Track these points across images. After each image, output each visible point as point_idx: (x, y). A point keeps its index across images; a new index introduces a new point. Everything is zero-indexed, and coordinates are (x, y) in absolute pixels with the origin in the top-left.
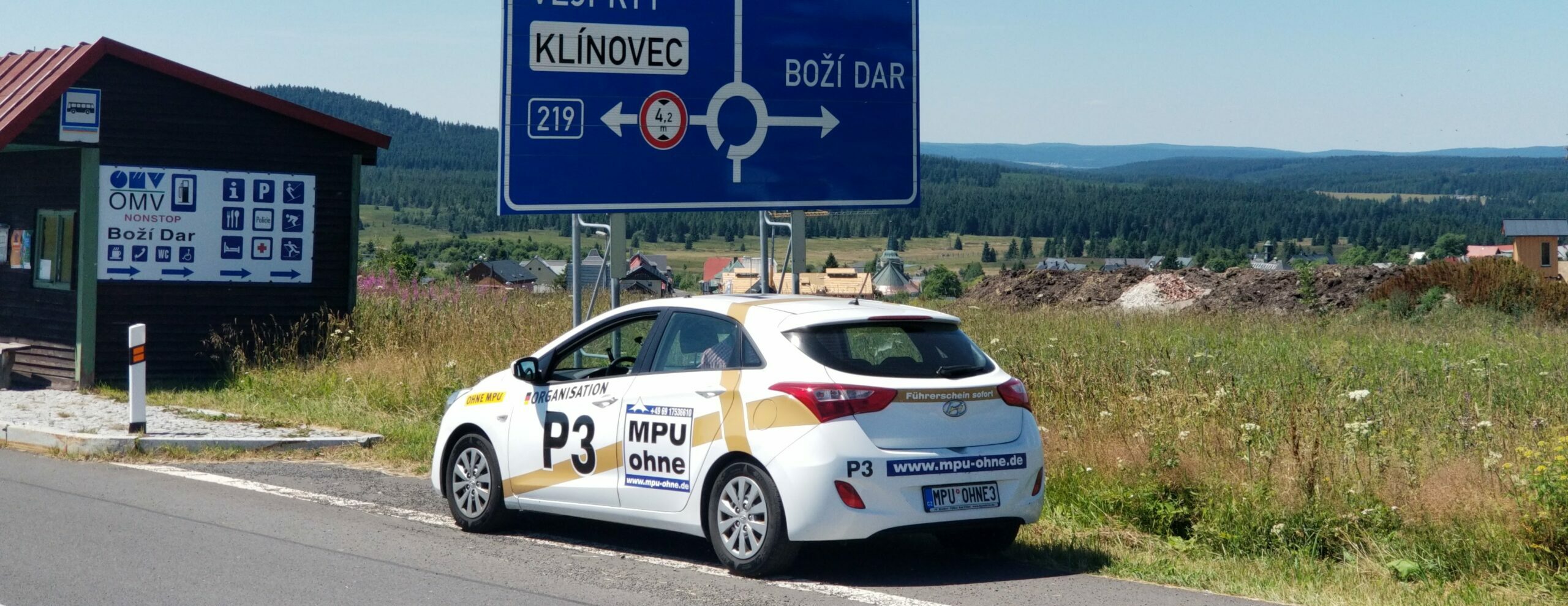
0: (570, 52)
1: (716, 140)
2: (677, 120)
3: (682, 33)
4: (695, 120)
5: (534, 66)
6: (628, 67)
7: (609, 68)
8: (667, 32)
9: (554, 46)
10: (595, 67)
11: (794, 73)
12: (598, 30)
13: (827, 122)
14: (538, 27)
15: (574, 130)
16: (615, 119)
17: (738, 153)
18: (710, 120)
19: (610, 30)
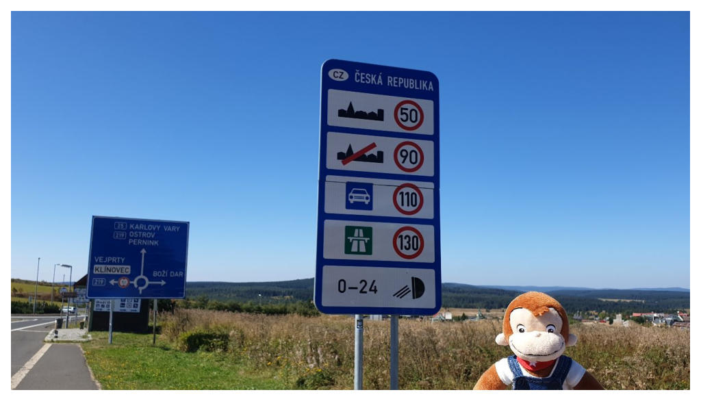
0: (103, 270)
1: (136, 286)
2: (127, 282)
3: (129, 267)
4: (131, 282)
5: (94, 272)
6: (116, 273)
7: (112, 273)
8: (125, 267)
9: (99, 270)
10: (109, 273)
11: (155, 274)
12: (109, 266)
13: (163, 283)
14: (96, 266)
15: (103, 283)
16: (112, 282)
17: (141, 289)
18: (135, 282)
19: (112, 266)
